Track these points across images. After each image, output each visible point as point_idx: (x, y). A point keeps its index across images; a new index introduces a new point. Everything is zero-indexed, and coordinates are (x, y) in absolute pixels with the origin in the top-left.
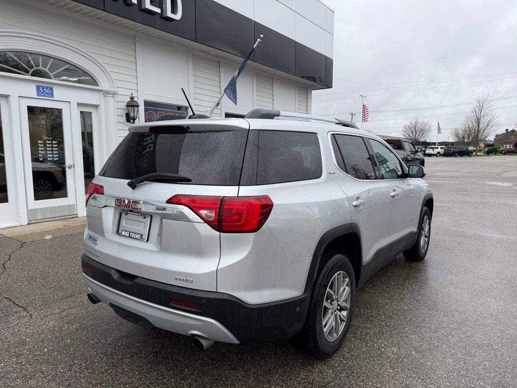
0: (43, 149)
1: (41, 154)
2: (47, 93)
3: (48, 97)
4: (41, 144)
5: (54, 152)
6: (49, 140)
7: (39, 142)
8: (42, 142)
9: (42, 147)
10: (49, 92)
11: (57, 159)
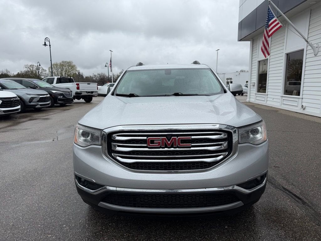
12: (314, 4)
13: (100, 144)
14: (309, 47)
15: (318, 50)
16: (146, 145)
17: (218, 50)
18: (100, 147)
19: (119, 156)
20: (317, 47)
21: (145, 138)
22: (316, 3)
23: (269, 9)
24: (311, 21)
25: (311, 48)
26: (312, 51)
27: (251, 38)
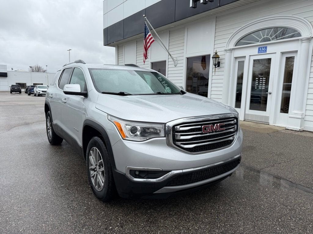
0: (258, 82)
1: (256, 85)
2: (263, 51)
3: (264, 52)
4: (257, 80)
5: (263, 84)
6: (261, 77)
7: (256, 78)
8: (258, 79)
9: (257, 81)
10: (264, 49)
11: (264, 88)
12: (172, 28)
13: (164, 136)
14: (171, 60)
15: (177, 62)
16: (201, 132)
17: (70, 50)
18: (165, 138)
19: (181, 144)
20: (176, 60)
21: (200, 127)
22: (174, 27)
23: (145, 25)
24: (170, 40)
25: (172, 60)
26: (173, 63)
27: (117, 45)
